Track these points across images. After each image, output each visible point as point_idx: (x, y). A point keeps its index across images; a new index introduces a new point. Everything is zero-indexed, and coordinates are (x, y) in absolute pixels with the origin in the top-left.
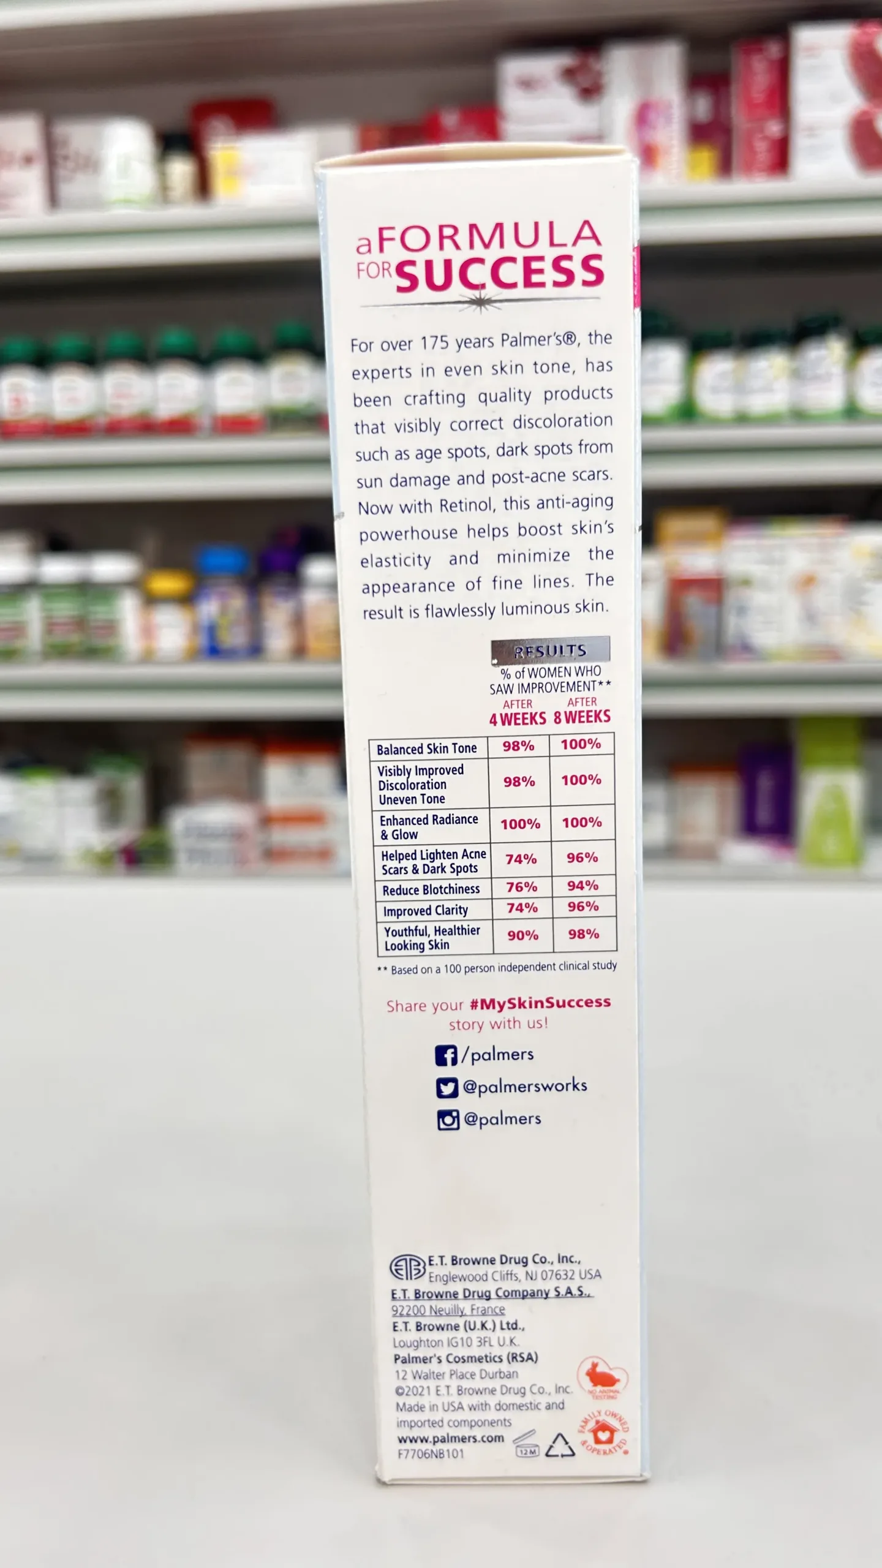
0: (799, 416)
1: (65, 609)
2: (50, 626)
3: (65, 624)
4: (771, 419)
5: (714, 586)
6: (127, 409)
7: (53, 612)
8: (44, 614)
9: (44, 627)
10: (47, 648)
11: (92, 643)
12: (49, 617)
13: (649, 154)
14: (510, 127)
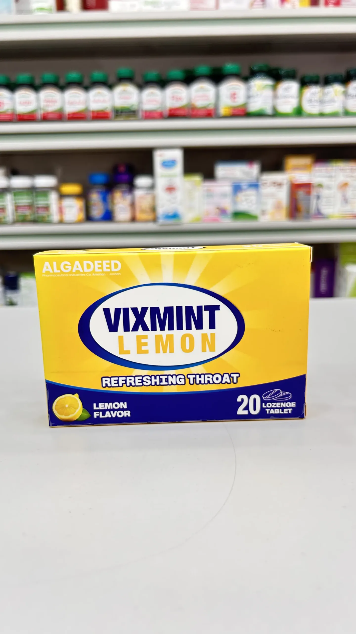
0: (347, 113)
1: (25, 200)
2: (17, 207)
3: (25, 206)
4: (334, 115)
5: (307, 186)
6: (52, 108)
7: (17, 201)
8: (14, 202)
9: (14, 208)
10: (15, 218)
11: (36, 215)
12: (16, 203)
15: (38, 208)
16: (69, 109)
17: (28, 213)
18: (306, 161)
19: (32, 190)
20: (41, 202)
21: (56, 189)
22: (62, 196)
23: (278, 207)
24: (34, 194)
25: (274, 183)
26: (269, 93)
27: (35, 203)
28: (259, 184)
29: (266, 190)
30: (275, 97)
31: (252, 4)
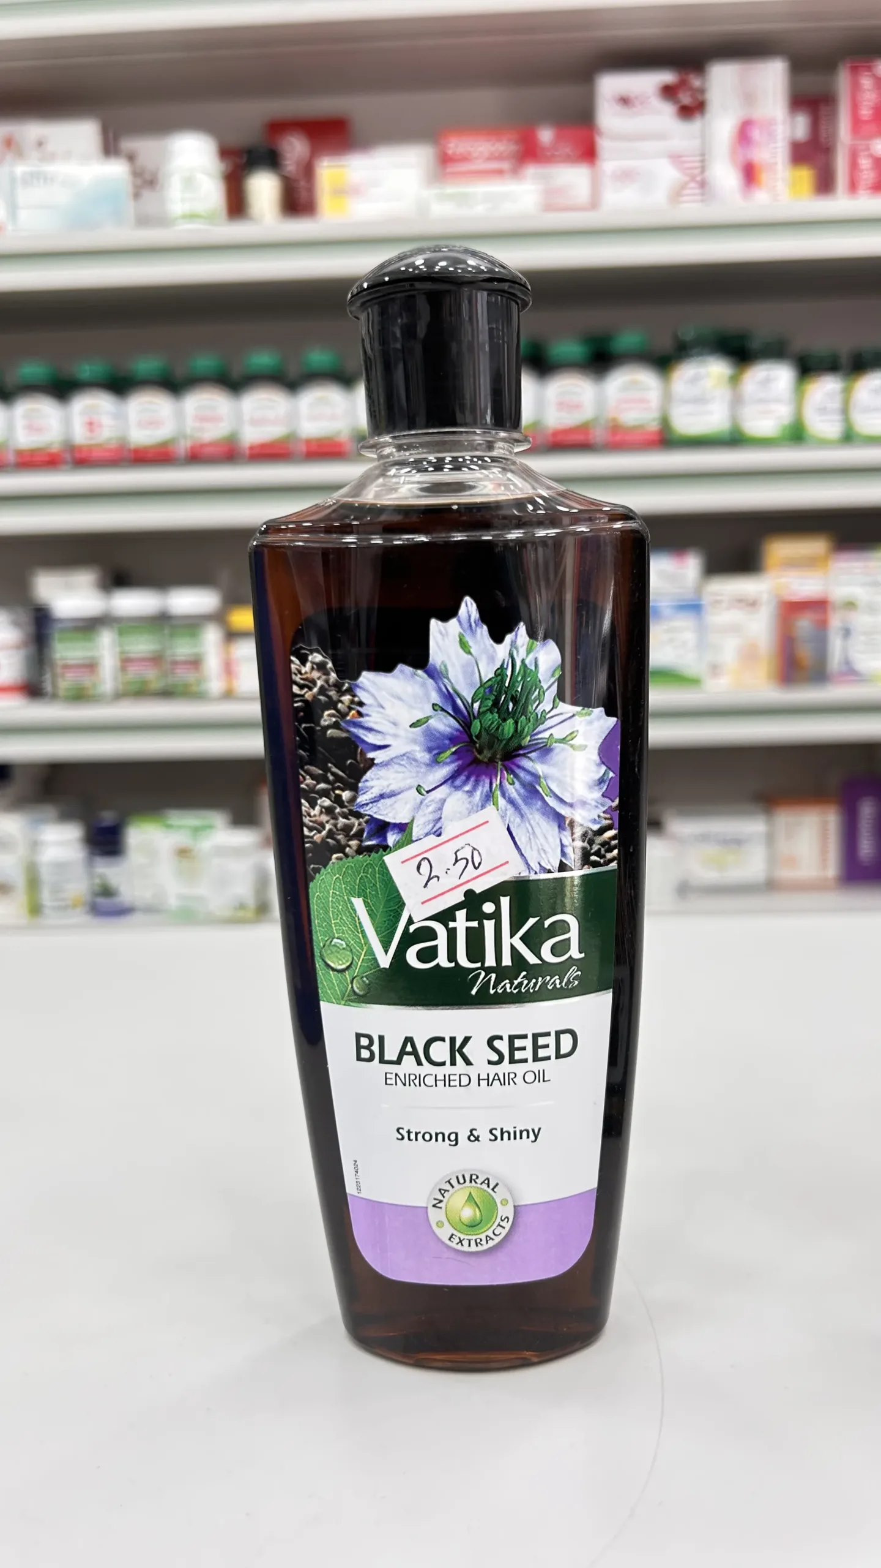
1: (142, 645)
2: (126, 662)
3: (143, 659)
5: (819, 607)
6: (212, 433)
7: (127, 648)
8: (118, 649)
9: (118, 664)
10: (121, 687)
11: (170, 680)
12: (122, 653)
13: (750, 174)
14: (604, 145)
15: (175, 663)
16: (252, 435)
17: (152, 676)
18: (815, 546)
19: (162, 621)
20: (182, 649)
21: (219, 617)
22: (232, 636)
23: (748, 655)
24: (166, 632)
25: (740, 601)
27: (168, 652)
28: (702, 602)
29: (719, 617)
30: (737, 401)
31: (677, 194)
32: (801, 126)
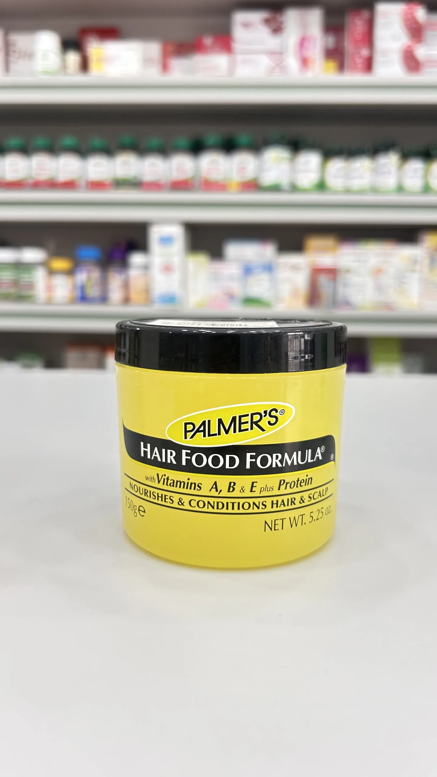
1: (7, 276)
3: (8, 283)
4: (361, 192)
5: (332, 272)
6: (43, 176)
11: (21, 293)
13: (305, 62)
14: (237, 46)
15: (23, 285)
16: (62, 177)
17: (13, 291)
18: (328, 242)
19: (18, 266)
20: (25, 277)
21: (44, 264)
22: (51, 272)
23: (295, 293)
24: (20, 270)
25: (293, 267)
26: (285, 166)
27: (20, 279)
28: (274, 267)
29: (283, 274)
30: (294, 170)
31: (272, 70)
32: (331, 41)
